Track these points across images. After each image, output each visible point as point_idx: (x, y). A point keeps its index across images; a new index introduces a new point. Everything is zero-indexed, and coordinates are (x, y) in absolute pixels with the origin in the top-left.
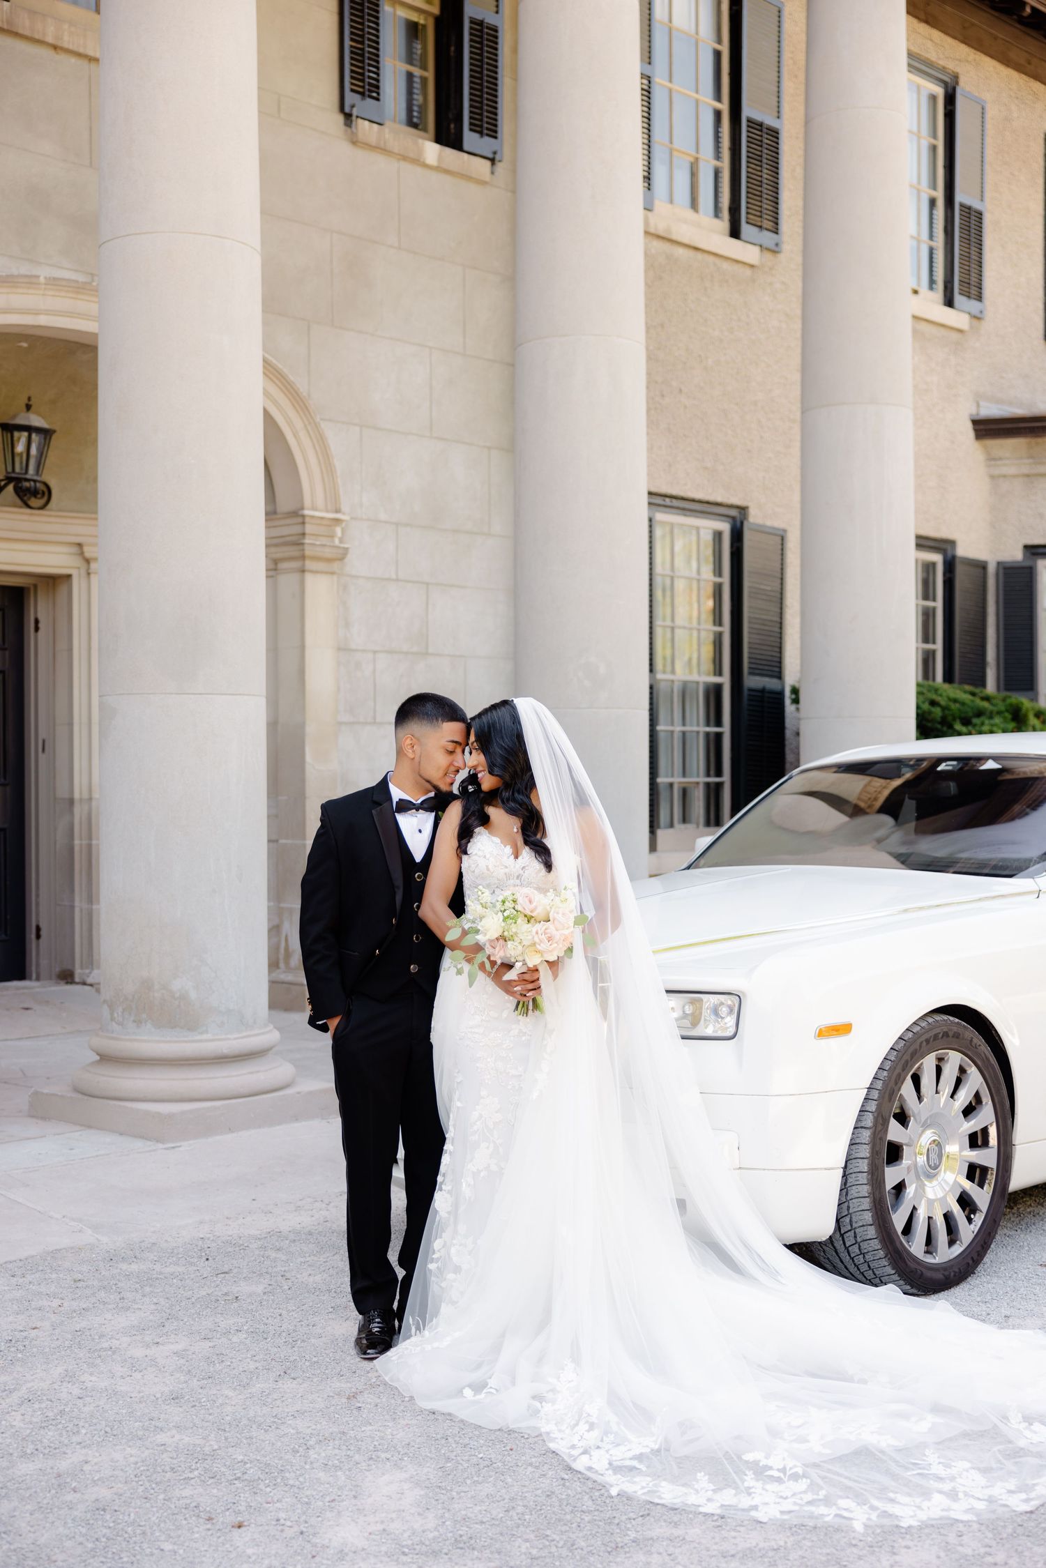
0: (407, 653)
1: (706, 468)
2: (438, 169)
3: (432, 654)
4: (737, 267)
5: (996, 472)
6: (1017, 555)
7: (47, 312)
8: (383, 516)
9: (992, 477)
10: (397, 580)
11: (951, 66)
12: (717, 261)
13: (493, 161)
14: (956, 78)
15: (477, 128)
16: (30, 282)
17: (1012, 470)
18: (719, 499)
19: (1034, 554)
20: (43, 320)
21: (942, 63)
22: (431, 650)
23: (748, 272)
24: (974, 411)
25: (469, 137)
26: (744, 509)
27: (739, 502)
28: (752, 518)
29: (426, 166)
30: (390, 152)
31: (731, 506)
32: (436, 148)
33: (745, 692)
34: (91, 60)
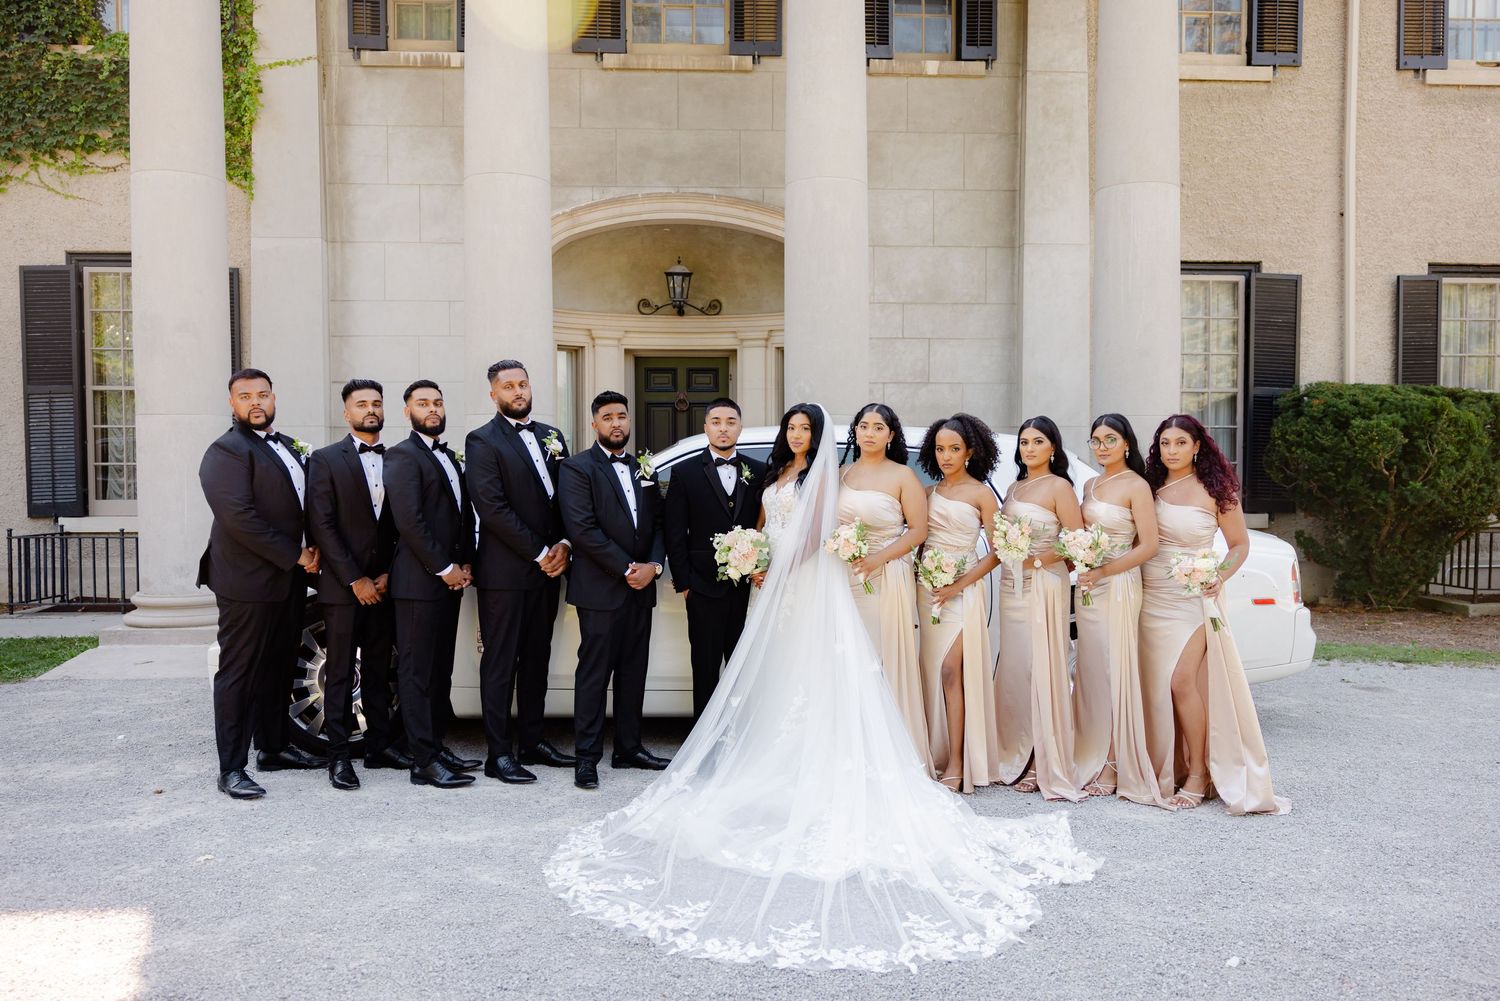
0: (911, 383)
1: (1211, 238)
2: (939, 76)
3: (935, 383)
4: (1251, 85)
7: (646, 213)
8: (891, 300)
10: (903, 338)
12: (1224, 85)
13: (987, 61)
15: (972, 42)
16: (633, 198)
18: (1227, 259)
20: (644, 217)
22: (931, 380)
23: (1264, 87)
25: (966, 50)
26: (1257, 265)
27: (1250, 260)
28: (1266, 269)
29: (930, 76)
30: (898, 75)
31: (1243, 263)
32: (937, 63)
33: (1251, 399)
34: (678, 71)
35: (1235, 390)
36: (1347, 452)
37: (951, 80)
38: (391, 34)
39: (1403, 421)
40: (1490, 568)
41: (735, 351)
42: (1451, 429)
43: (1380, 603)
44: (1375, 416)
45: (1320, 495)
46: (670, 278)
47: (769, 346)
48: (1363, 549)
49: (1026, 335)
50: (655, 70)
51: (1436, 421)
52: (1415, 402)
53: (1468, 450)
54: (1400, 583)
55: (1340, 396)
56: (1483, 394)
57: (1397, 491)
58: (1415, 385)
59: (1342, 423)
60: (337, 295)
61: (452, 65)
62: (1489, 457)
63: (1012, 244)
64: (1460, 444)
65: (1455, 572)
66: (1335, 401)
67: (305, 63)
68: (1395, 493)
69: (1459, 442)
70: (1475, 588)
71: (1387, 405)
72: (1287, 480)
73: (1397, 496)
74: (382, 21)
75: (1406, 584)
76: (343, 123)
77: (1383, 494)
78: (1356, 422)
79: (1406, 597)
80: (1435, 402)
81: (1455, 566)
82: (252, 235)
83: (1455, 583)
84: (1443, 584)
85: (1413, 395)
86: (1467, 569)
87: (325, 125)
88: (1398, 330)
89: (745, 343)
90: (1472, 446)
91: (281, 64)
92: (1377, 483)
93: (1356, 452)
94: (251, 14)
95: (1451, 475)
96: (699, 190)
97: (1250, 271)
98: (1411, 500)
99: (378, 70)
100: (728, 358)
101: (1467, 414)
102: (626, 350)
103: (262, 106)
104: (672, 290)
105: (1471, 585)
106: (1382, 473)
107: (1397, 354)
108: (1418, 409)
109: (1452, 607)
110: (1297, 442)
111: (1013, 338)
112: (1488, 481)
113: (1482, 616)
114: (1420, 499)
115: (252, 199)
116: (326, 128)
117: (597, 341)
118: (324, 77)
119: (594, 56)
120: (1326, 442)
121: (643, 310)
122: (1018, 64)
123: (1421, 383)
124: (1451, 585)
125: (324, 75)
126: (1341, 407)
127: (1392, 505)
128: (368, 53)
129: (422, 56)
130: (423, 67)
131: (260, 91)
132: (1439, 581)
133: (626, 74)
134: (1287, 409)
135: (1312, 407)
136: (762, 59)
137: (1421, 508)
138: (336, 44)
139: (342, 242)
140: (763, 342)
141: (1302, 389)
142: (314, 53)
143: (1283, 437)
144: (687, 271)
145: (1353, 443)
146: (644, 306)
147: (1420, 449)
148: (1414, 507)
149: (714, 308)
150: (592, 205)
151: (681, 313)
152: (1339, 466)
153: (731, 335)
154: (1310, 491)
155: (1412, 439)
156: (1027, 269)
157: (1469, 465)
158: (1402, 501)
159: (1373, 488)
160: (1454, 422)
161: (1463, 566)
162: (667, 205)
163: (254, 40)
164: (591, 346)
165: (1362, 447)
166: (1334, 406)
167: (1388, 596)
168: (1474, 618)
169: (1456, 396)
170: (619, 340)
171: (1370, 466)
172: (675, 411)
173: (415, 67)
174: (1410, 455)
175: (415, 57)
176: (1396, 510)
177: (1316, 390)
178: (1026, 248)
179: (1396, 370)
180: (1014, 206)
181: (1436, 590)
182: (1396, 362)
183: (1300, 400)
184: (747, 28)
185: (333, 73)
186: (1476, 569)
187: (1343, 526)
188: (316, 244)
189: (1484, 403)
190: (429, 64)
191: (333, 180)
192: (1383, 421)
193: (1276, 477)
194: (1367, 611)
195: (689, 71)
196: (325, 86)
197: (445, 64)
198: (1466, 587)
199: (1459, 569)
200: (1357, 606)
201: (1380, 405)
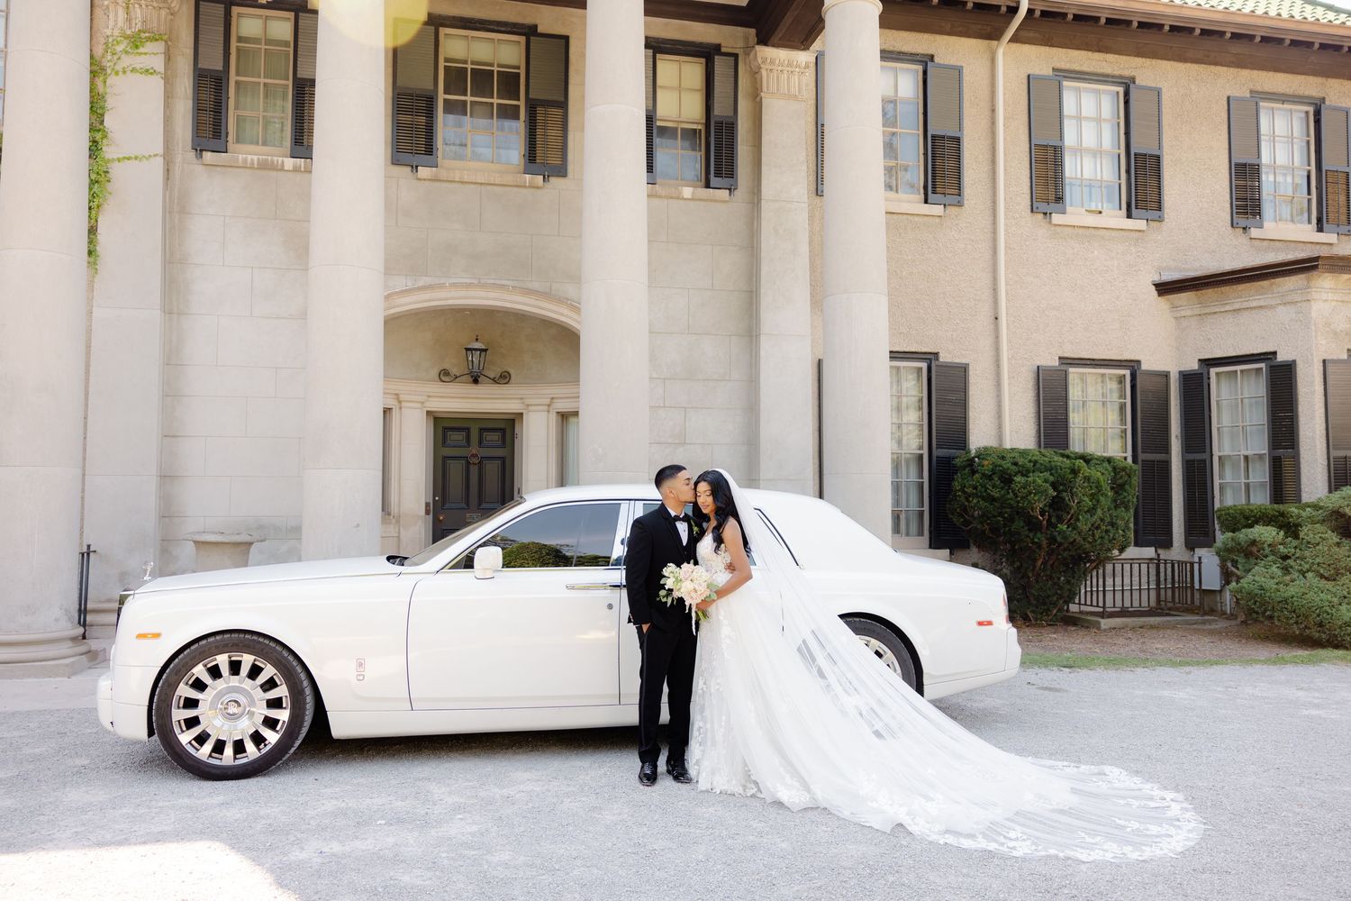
1: (901, 333)
2: (693, 200)
3: (690, 444)
4: (926, 218)
5: (1178, 315)
6: (1195, 366)
7: (452, 298)
9: (1176, 318)
10: (665, 407)
11: (1127, 73)
12: (909, 217)
13: (730, 189)
14: (1133, 80)
15: (718, 174)
16: (441, 286)
17: (1188, 313)
18: (913, 350)
19: (1208, 365)
20: (450, 302)
21: (1117, 73)
22: (687, 441)
23: (937, 220)
24: (1157, 279)
25: (714, 181)
26: (936, 354)
27: (930, 351)
28: (942, 359)
29: (685, 199)
30: (660, 197)
31: (925, 353)
32: (691, 189)
33: (934, 459)
34: (481, 184)
35: (921, 452)
36: (1012, 502)
37: (702, 203)
38: (230, 138)
39: (1051, 478)
40: (1114, 590)
41: (522, 414)
42: (1086, 484)
43: (1036, 619)
44: (1031, 474)
45: (991, 535)
46: (469, 352)
47: (551, 410)
48: (1023, 577)
49: (762, 406)
50: (462, 182)
51: (1074, 478)
52: (1059, 464)
53: (1098, 501)
54: (1051, 604)
55: (1003, 458)
56: (1105, 458)
57: (1048, 532)
58: (1056, 450)
59: (1007, 480)
60: (172, 360)
61: (286, 168)
62: (1112, 506)
63: (750, 331)
64: (1092, 496)
65: (1089, 594)
66: (1000, 462)
67: (151, 159)
68: (1047, 534)
69: (1091, 494)
70: (1104, 607)
71: (1038, 465)
72: (967, 523)
73: (1048, 536)
74: (223, 128)
75: (1055, 604)
76: (184, 211)
77: (1039, 535)
78: (1018, 479)
79: (1055, 615)
80: (1074, 464)
81: (1089, 589)
82: (95, 304)
83: (1089, 603)
84: (1080, 604)
85: (1056, 459)
86: (1098, 591)
87: (168, 211)
88: (1039, 408)
89: (530, 408)
90: (1101, 498)
91: (129, 159)
92: (1033, 525)
93: (1018, 502)
94: (103, 115)
95: (1088, 519)
96: (498, 282)
97: (930, 360)
98: (1059, 539)
99: (219, 169)
100: (514, 420)
101: (1095, 473)
102: (428, 412)
103: (110, 193)
104: (470, 364)
105: (1101, 604)
106: (1037, 518)
107: (1039, 425)
108: (1061, 469)
109: (1088, 621)
110: (973, 494)
111: (752, 409)
112: (1113, 524)
113: (1110, 629)
114: (1065, 538)
115: (96, 273)
116: (167, 214)
117: (403, 404)
118: (168, 172)
119: (410, 168)
120: (996, 493)
121: (443, 379)
122: (754, 193)
123: (1060, 448)
124: (1085, 604)
125: (168, 170)
126: (1005, 466)
127: (1045, 543)
128: (209, 154)
129: (259, 159)
130: (258, 169)
131: (109, 181)
132: (1077, 601)
133: (438, 184)
134: (964, 468)
135: (983, 466)
136: (550, 178)
137: (1066, 545)
138: (180, 145)
139: (179, 314)
140: (546, 408)
141: (973, 453)
142: (161, 151)
143: (962, 490)
144: (483, 347)
145: (1015, 494)
146: (444, 375)
147: (1064, 499)
148: (1060, 544)
149: (504, 378)
150: (406, 291)
151: (476, 381)
152: (1006, 513)
153: (518, 401)
154: (983, 532)
155: (1059, 492)
156: (762, 353)
157: (1099, 512)
158: (1052, 540)
159: (1030, 530)
160: (1087, 479)
161: (1095, 589)
162: (471, 293)
163: (105, 136)
164: (398, 407)
165: (1023, 498)
166: (1000, 466)
167: (1042, 613)
168: (1105, 630)
169: (1087, 459)
170: (423, 403)
171: (1029, 512)
172: (468, 463)
173: (252, 168)
174: (1057, 505)
175: (252, 160)
176: (1047, 547)
177: (984, 453)
178: (763, 338)
179: (1039, 437)
180: (751, 303)
181: (1073, 608)
182: (1039, 431)
183: (972, 460)
184: (539, 152)
185: (177, 169)
186: (1104, 591)
187: (1007, 560)
188: (157, 314)
189: (1106, 464)
190: (264, 166)
191: (174, 262)
192: (1038, 479)
193: (957, 520)
194: (1028, 626)
195: (491, 184)
196: (168, 179)
197: (279, 167)
198: (1098, 606)
199: (1092, 591)
200: (1019, 622)
201: (1034, 466)
